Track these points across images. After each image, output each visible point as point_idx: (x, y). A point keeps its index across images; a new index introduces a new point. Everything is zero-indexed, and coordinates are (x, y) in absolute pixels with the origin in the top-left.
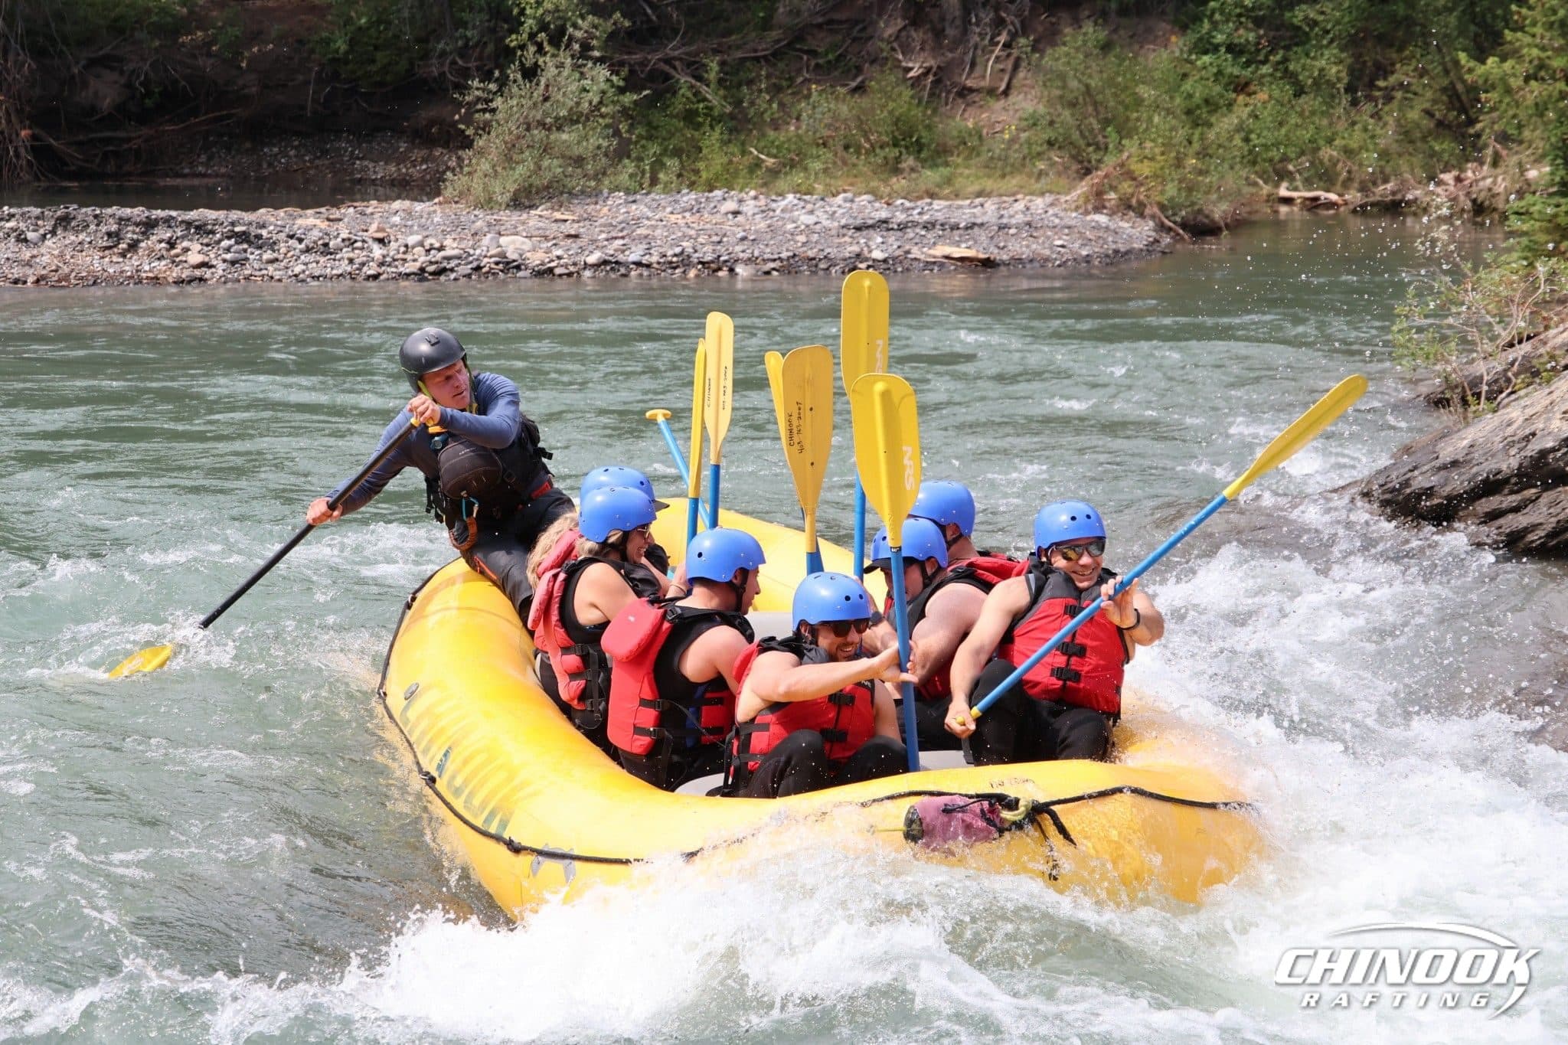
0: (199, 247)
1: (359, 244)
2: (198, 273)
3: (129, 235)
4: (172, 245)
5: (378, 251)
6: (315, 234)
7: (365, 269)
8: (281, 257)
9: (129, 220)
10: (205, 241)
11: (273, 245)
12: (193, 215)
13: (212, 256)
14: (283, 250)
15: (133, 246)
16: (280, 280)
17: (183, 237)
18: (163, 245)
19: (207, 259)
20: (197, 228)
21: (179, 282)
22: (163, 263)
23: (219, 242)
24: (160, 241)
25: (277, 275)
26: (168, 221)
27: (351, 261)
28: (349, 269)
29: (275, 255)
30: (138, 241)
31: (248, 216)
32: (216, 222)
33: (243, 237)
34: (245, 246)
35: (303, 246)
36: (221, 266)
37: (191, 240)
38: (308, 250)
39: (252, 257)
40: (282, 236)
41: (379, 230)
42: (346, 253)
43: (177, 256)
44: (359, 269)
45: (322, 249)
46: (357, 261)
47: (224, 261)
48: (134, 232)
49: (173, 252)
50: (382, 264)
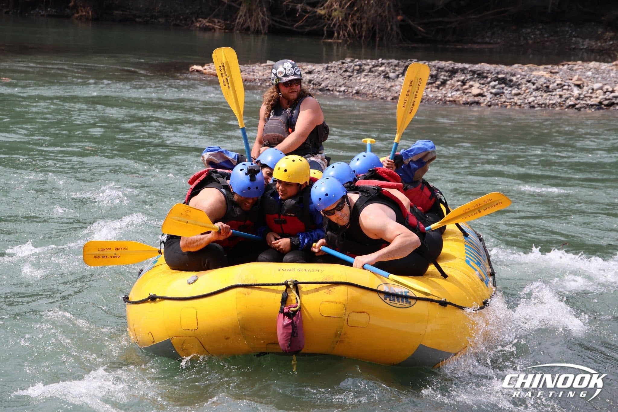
0: (478, 85)
1: (566, 87)
2: (476, 99)
3: (442, 77)
4: (464, 83)
5: (576, 92)
6: (542, 80)
7: (568, 101)
8: (522, 92)
9: (442, 68)
10: (482, 82)
11: (518, 86)
12: (477, 67)
13: (485, 90)
14: (524, 89)
15: (444, 83)
16: (520, 105)
17: (471, 79)
18: (459, 83)
19: (482, 92)
20: (479, 74)
21: (466, 103)
22: (459, 93)
23: (489, 83)
24: (458, 81)
25: (519, 102)
26: (463, 70)
27: (561, 96)
28: (559, 100)
29: (519, 91)
30: (447, 80)
31: (506, 69)
32: (489, 72)
33: (503, 81)
34: (503, 85)
35: (535, 87)
36: (489, 96)
37: (474, 81)
38: (537, 89)
39: (506, 92)
40: (524, 81)
41: (579, 79)
42: (558, 92)
43: (466, 89)
44: (565, 101)
45: (545, 89)
46: (564, 96)
47: (491, 93)
48: (445, 76)
49: (465, 87)
50: (578, 99)
